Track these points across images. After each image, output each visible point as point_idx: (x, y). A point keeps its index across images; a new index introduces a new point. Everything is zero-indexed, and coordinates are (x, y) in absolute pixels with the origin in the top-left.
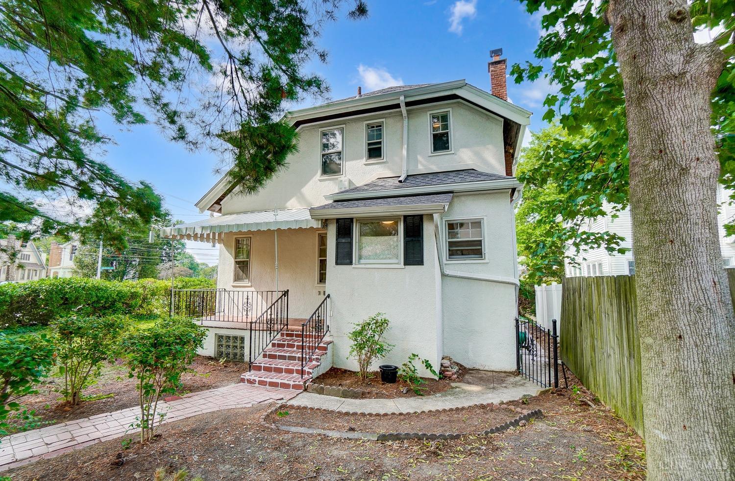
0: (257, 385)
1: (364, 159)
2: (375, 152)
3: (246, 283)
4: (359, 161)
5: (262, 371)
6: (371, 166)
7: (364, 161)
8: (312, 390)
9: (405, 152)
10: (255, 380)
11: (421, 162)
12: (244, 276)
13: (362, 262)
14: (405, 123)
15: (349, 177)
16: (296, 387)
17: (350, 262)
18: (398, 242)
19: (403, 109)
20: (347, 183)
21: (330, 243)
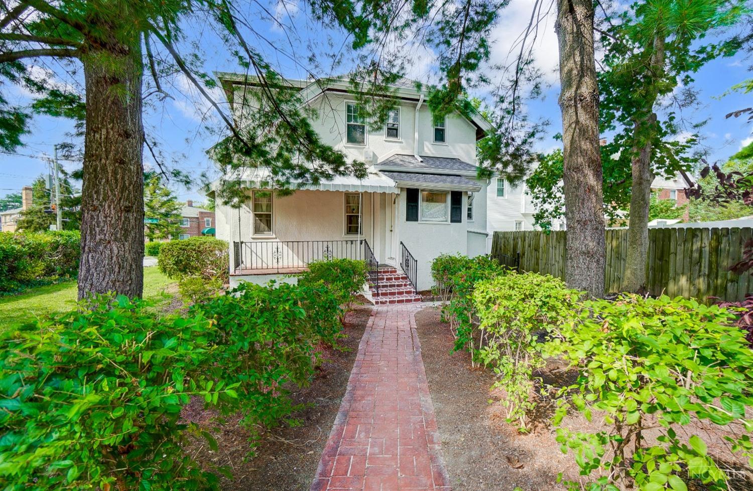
0: (388, 303)
1: (385, 135)
2: (393, 131)
4: (380, 137)
5: (380, 296)
6: (389, 143)
7: (384, 138)
8: (427, 300)
9: (416, 136)
10: (386, 301)
11: (426, 147)
12: (266, 228)
13: (423, 219)
14: (417, 114)
15: (372, 149)
16: (416, 300)
17: (416, 220)
18: (446, 207)
19: (420, 104)
20: (372, 154)
21: (402, 205)
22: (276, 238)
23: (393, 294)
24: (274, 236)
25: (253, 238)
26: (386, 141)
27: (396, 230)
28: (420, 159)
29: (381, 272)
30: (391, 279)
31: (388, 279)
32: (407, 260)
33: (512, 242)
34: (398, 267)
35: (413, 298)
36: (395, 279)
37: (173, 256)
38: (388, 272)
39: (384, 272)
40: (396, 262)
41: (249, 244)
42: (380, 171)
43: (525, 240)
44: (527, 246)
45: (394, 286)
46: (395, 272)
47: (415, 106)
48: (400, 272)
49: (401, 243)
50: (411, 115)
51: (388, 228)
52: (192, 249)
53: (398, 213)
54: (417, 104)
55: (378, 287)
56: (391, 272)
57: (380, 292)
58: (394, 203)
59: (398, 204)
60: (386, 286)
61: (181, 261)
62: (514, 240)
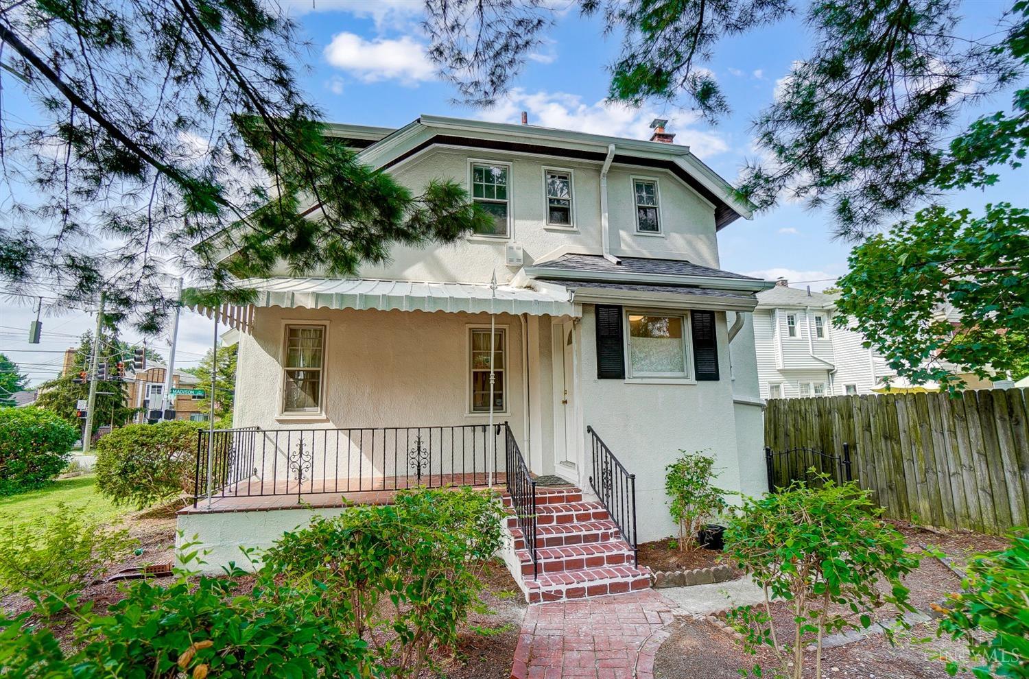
0: (564, 599)
1: (545, 220)
2: (560, 213)
3: (311, 413)
4: (536, 222)
5: (544, 573)
6: (554, 234)
7: (544, 224)
8: (667, 583)
9: (605, 223)
10: (560, 592)
11: (624, 240)
12: (310, 400)
13: (636, 374)
14: (604, 182)
15: (520, 244)
16: (638, 585)
17: (620, 375)
18: (682, 348)
19: (608, 163)
20: (521, 252)
21: (586, 344)
22: (327, 420)
23: (575, 565)
24: (324, 416)
25: (281, 421)
26: (547, 230)
27: (577, 400)
28: (615, 260)
29: (543, 501)
30: (569, 519)
31: (562, 520)
32: (606, 473)
33: (815, 421)
34: (583, 485)
35: (630, 579)
36: (579, 518)
37: (118, 458)
38: (560, 499)
39: (552, 500)
40: (579, 474)
41: (272, 435)
42: (537, 279)
43: (850, 416)
44: (858, 430)
45: (576, 539)
46: (579, 498)
47: (598, 170)
48: (589, 498)
49: (590, 429)
50: (592, 184)
51: (557, 398)
52: (160, 443)
53: (579, 360)
54: (601, 166)
55: (535, 544)
56: (569, 499)
57: (542, 561)
58: (570, 342)
59: (579, 343)
60: (557, 542)
61: (133, 469)
62: (820, 415)
